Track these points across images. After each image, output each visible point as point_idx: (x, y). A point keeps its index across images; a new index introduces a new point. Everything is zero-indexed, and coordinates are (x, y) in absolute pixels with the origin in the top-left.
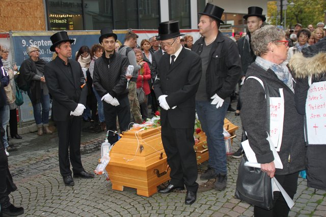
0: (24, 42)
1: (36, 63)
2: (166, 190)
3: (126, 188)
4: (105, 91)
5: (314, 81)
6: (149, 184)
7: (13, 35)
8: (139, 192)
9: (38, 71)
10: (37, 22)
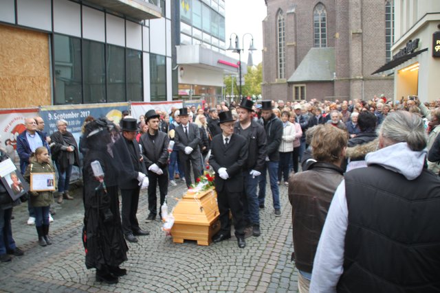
0: (50, 115)
1: (63, 135)
2: (219, 239)
3: (186, 241)
4: (151, 162)
5: (351, 160)
6: (209, 236)
7: (42, 110)
8: (199, 243)
9: (65, 143)
10: (44, 94)
